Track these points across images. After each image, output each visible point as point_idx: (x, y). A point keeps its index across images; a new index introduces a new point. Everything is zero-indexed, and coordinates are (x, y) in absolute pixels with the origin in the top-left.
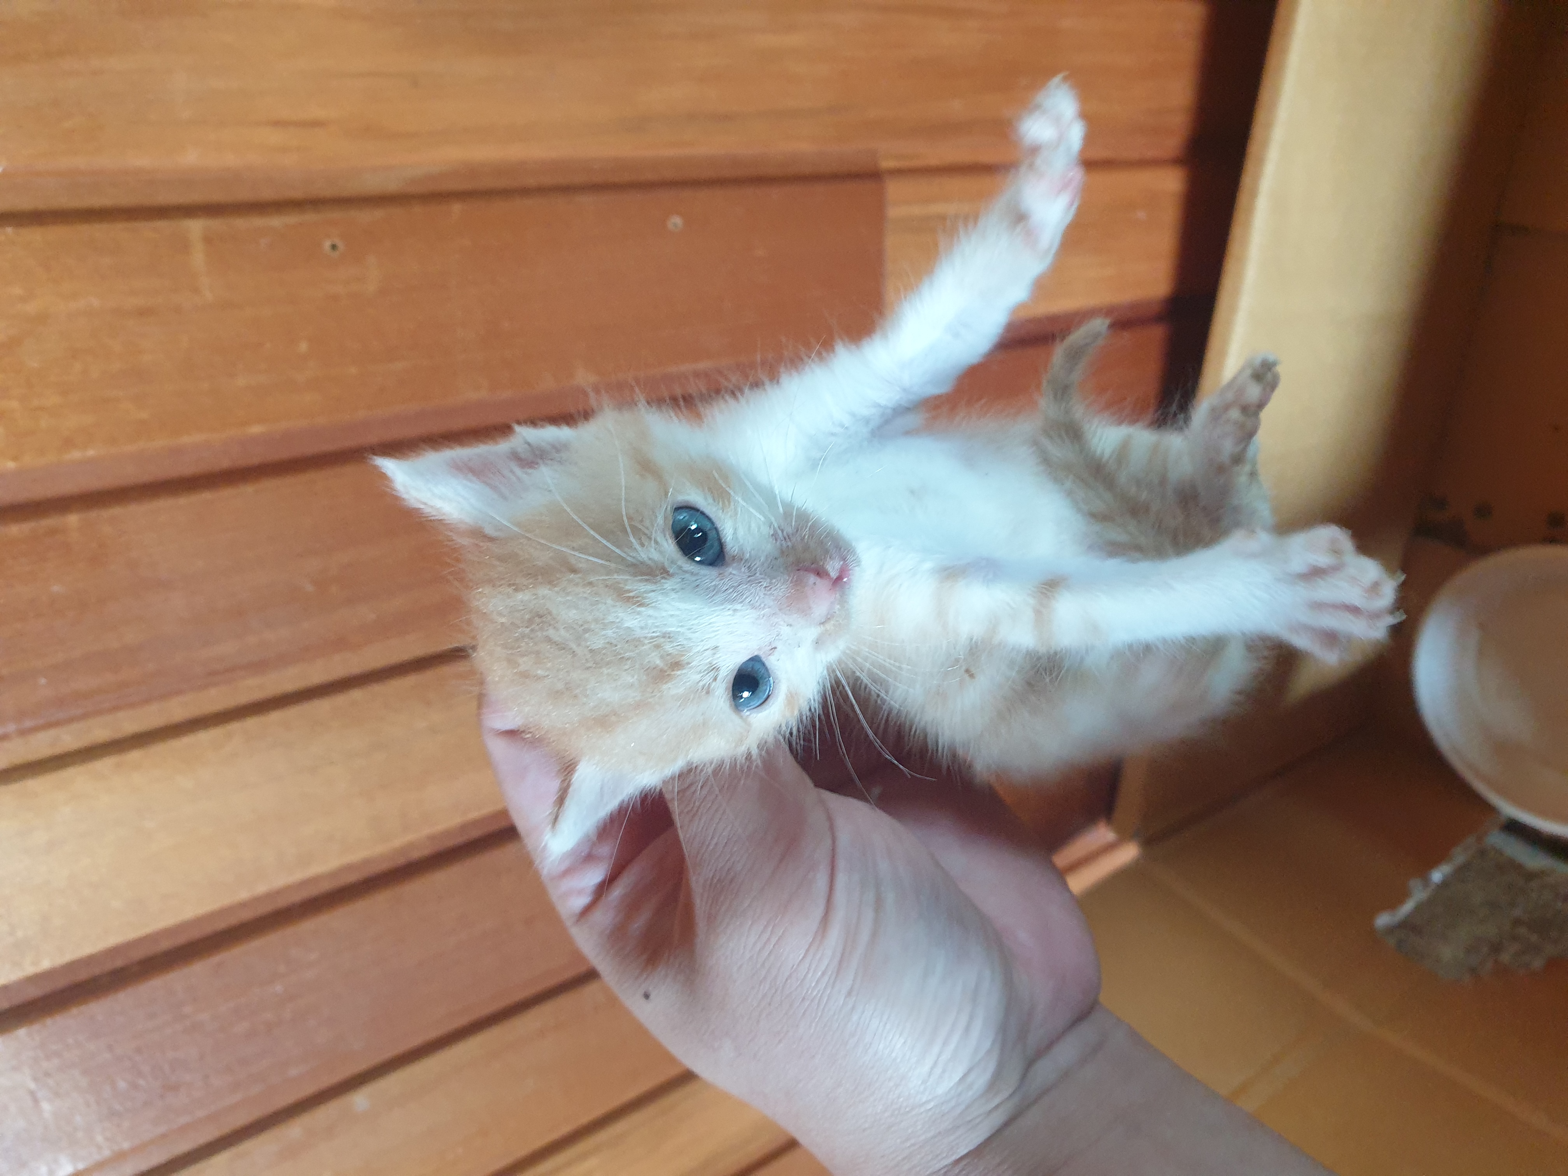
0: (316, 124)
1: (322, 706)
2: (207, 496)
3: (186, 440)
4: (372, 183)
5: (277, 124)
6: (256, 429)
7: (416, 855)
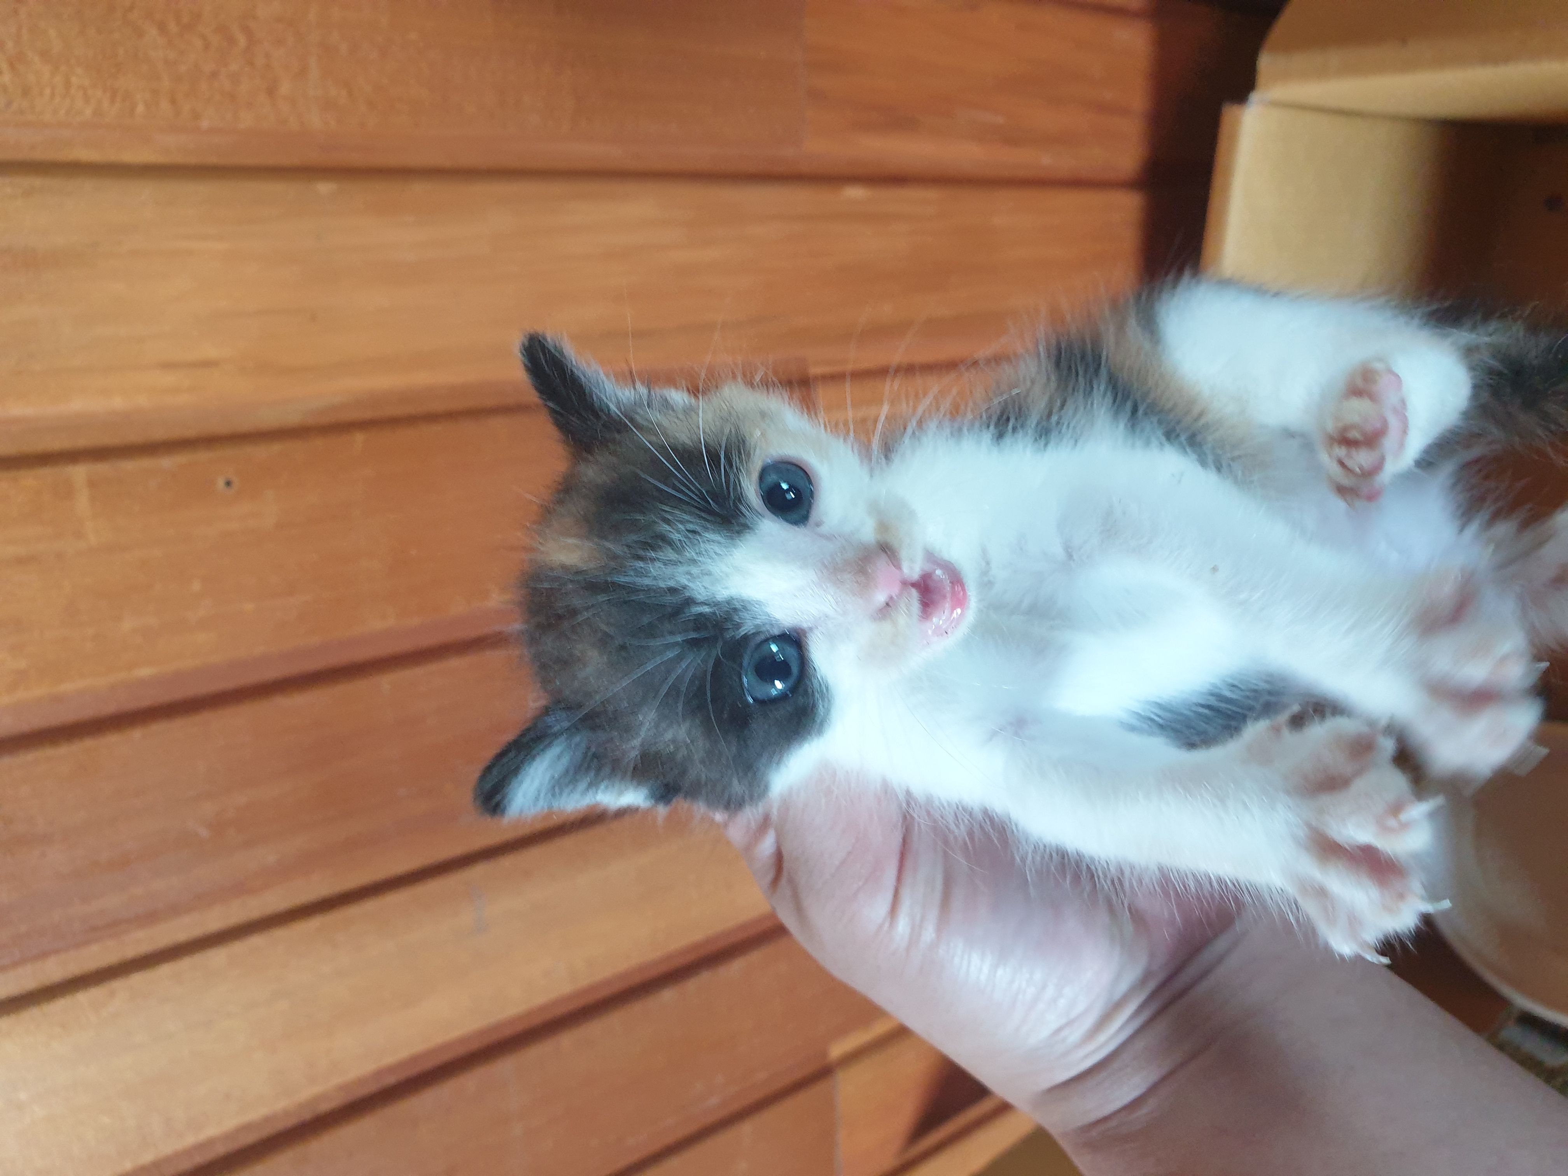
0: (208, 364)
1: (218, 956)
2: (89, 743)
3: (67, 687)
4: (269, 418)
5: (168, 366)
6: (145, 672)
7: (325, 1107)
